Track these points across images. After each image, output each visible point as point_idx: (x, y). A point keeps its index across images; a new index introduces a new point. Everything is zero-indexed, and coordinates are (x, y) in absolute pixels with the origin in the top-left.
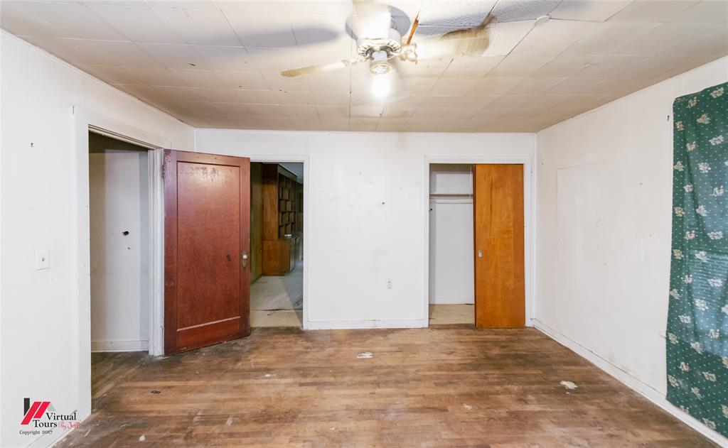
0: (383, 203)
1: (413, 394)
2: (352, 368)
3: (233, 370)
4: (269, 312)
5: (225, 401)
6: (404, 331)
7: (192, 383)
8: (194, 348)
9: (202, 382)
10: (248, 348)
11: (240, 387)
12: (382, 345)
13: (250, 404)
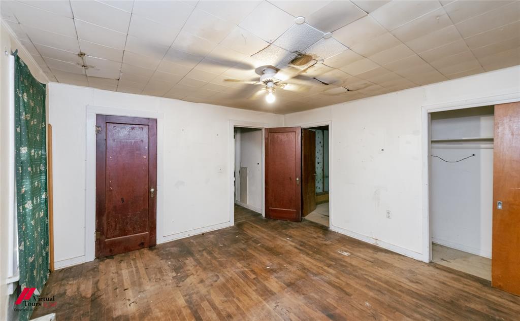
0: (383, 150)
1: (343, 279)
2: (328, 254)
3: (280, 232)
4: (323, 216)
5: (265, 238)
6: (397, 256)
7: (264, 229)
8: (275, 219)
9: (265, 230)
10: (295, 226)
11: (274, 238)
12: (363, 254)
13: (271, 243)
